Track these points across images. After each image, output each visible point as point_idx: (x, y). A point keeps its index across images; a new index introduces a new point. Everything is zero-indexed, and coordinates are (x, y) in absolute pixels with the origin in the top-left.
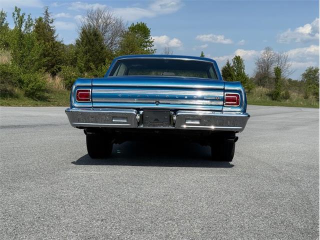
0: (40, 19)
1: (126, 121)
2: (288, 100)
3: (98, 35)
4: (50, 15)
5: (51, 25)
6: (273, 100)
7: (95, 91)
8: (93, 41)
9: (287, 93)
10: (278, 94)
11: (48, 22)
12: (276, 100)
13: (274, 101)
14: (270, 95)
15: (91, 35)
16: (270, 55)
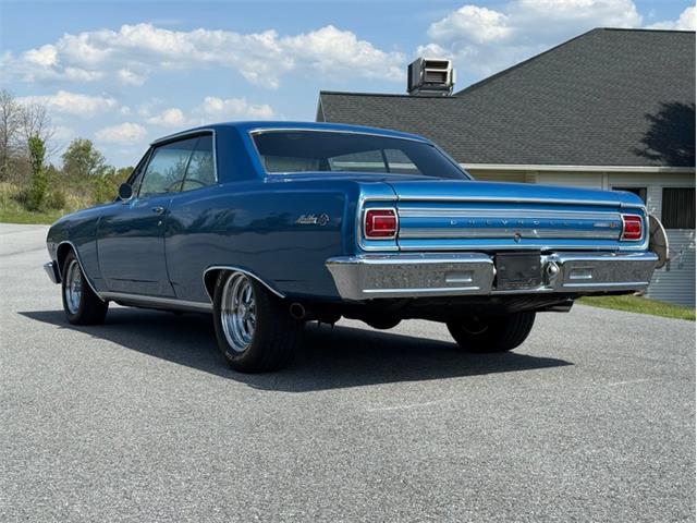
1: (470, 280)
2: (62, 211)
6: (30, 209)
7: (404, 213)
9: (57, 196)
10: (40, 197)
12: (36, 209)
13: (32, 213)
14: (21, 199)
16: (10, 110)
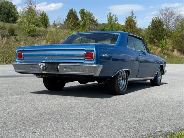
0: (129, 17)
3: (161, 23)
4: (134, 14)
5: (134, 19)
8: (158, 26)
11: (133, 18)
15: (157, 23)
